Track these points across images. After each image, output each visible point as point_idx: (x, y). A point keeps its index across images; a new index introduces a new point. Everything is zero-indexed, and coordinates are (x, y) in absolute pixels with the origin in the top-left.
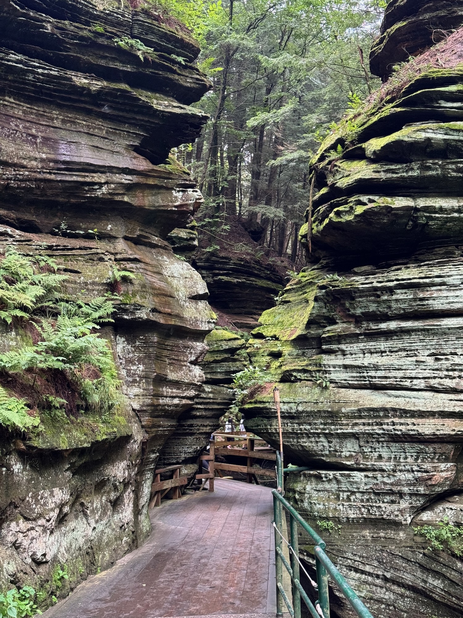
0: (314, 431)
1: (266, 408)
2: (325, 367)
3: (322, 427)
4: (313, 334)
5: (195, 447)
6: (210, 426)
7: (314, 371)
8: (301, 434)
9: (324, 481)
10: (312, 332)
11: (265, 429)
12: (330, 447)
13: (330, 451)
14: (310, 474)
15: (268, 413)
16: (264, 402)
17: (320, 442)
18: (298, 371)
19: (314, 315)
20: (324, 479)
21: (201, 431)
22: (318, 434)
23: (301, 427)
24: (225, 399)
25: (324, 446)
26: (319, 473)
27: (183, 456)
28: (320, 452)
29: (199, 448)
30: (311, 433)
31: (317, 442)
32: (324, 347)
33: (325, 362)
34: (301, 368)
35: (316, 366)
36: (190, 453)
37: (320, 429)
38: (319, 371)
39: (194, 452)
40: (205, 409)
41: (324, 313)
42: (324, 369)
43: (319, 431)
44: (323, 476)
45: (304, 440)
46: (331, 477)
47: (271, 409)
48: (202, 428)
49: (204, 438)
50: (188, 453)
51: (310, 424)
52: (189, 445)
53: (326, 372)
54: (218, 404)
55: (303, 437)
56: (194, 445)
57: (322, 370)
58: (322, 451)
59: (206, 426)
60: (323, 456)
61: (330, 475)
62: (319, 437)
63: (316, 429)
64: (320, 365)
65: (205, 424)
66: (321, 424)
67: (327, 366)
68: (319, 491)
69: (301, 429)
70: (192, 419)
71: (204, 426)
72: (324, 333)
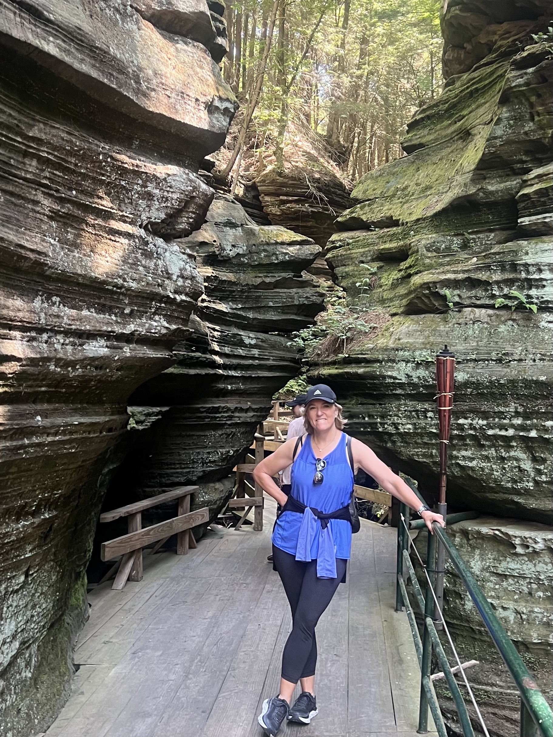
0: (497, 431)
1: (372, 376)
2: (528, 272)
3: (518, 421)
4: (492, 193)
5: (224, 451)
6: (254, 410)
7: (497, 282)
8: (462, 438)
9: (517, 555)
10: (490, 188)
11: (370, 424)
12: (539, 472)
13: (536, 483)
14: (479, 533)
15: (375, 387)
16: (367, 361)
17: (510, 458)
18: (455, 284)
19: (498, 142)
20: (519, 550)
21: (237, 421)
22: (507, 440)
23: (461, 421)
24: (282, 359)
25: (521, 470)
26: (506, 534)
27: (199, 469)
28: (509, 485)
29: (232, 452)
30: (488, 438)
31: (503, 459)
32: (525, 221)
33: (529, 259)
34: (461, 276)
35: (503, 269)
36: (214, 461)
37: (512, 426)
38: (510, 282)
39: (223, 460)
40: (244, 379)
41: (526, 133)
42: (523, 275)
43: (511, 432)
44: (517, 541)
45: (468, 453)
46: (540, 546)
47: (384, 377)
48: (237, 414)
49: (243, 433)
50: (210, 462)
51: (485, 415)
52: (211, 447)
53: (530, 284)
54: (270, 368)
55: (466, 447)
56: (222, 447)
57: (517, 280)
58: (515, 481)
59: (247, 411)
60: (517, 492)
61: (536, 542)
62: (509, 447)
63: (503, 427)
64: (514, 267)
65: (245, 407)
66: (517, 414)
67: (531, 269)
68: (503, 577)
69: (461, 427)
70: (217, 397)
71: (241, 410)
72: (525, 184)
